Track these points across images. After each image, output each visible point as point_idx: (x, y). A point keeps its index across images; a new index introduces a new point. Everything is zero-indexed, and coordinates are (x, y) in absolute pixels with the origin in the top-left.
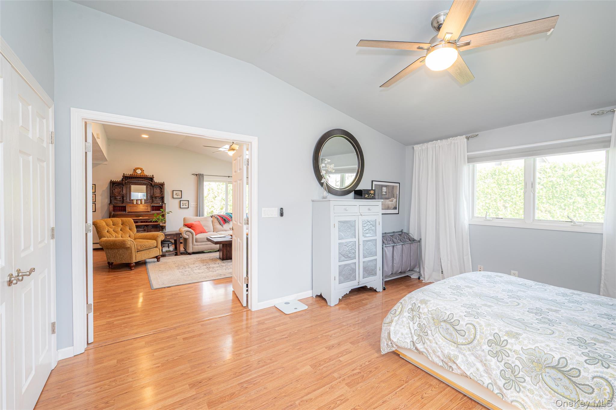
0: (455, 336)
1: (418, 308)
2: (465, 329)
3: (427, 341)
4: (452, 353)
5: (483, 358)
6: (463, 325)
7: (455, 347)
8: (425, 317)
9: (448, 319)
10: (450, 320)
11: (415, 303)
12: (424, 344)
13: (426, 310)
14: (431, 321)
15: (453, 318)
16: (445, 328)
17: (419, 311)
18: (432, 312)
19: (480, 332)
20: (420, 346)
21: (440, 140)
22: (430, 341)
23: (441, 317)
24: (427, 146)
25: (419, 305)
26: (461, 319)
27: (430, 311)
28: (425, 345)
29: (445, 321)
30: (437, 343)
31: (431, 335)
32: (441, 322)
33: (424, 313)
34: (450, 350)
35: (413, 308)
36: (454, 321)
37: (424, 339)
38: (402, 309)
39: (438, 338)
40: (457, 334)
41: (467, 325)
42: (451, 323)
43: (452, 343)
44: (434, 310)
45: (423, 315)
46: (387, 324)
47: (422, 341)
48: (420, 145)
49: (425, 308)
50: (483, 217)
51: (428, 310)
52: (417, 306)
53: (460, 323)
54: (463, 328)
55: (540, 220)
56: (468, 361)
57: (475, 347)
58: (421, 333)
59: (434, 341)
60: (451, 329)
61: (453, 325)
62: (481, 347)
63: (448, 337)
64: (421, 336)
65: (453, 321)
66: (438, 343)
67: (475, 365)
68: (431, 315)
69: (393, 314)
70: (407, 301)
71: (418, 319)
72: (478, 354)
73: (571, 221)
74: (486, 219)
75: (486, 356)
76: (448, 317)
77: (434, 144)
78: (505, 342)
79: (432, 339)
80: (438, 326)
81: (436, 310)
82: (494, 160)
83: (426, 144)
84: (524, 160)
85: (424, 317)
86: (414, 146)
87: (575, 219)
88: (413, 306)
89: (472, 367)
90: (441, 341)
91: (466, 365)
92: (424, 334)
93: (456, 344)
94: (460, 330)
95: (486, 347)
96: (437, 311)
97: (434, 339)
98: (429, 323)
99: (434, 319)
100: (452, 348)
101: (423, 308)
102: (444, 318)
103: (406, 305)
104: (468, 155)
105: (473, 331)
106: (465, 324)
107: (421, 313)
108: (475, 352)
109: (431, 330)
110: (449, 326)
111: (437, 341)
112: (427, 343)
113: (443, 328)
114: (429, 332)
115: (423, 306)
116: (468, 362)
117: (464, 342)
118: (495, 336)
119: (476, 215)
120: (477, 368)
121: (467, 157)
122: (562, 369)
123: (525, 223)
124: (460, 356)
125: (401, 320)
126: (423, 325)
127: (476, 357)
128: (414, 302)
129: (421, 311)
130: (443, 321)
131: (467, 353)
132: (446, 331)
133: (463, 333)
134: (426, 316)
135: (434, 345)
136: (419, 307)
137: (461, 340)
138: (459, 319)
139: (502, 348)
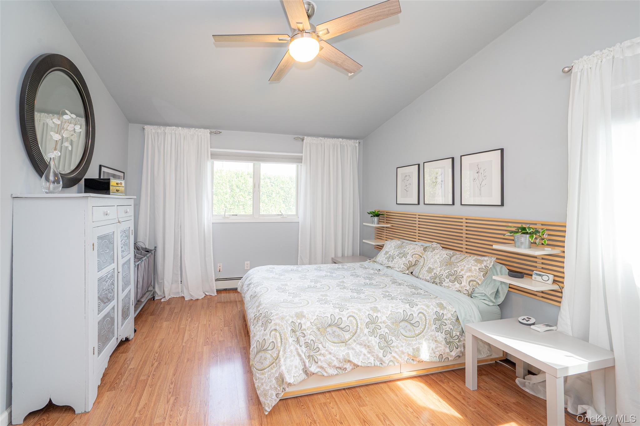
0: (342, 335)
1: (298, 326)
2: (348, 324)
3: (319, 357)
4: (344, 354)
5: (366, 342)
6: (345, 320)
7: (344, 346)
8: (311, 332)
9: (331, 322)
10: (334, 322)
11: (293, 322)
12: (317, 363)
13: (308, 324)
14: (318, 333)
15: (335, 318)
16: (331, 332)
17: (302, 328)
18: (315, 322)
19: (360, 320)
20: (313, 369)
21: (181, 127)
22: (324, 355)
23: (325, 323)
24: (164, 130)
25: (299, 321)
26: (342, 316)
27: (313, 322)
28: (319, 363)
29: (330, 325)
30: (330, 353)
31: (322, 348)
32: (326, 328)
33: (308, 328)
34: (342, 352)
35: (294, 329)
36: (338, 321)
37: (316, 357)
38: (281, 337)
39: (330, 346)
40: (343, 332)
41: (349, 319)
42: (336, 323)
43: (341, 344)
44: (316, 319)
45: (307, 331)
46: (269, 367)
47: (315, 360)
48: (154, 127)
49: (306, 322)
50: (222, 215)
51: (311, 322)
52: (297, 324)
53: (343, 320)
54: (347, 323)
55: (263, 215)
56: (357, 352)
57: (359, 336)
58: (311, 353)
59: (327, 353)
60: (338, 330)
61: (339, 325)
62: (363, 333)
63: (336, 340)
64: (312, 356)
65: (336, 322)
66: (332, 352)
67: (361, 352)
68: (315, 327)
69: (272, 350)
70: (283, 324)
71: (302, 338)
72: (362, 341)
73: (281, 214)
74: (225, 217)
75: (368, 339)
76: (331, 320)
77: (173, 130)
78: (377, 318)
79: (324, 351)
80: (325, 334)
81: (317, 319)
82: (235, 160)
83: (162, 128)
84: (252, 164)
85: (309, 332)
86: (145, 126)
87: (284, 213)
88: (293, 327)
89: (360, 355)
90: (333, 348)
91: (356, 357)
92: (314, 351)
93: (345, 342)
94: (345, 326)
95: (366, 331)
96: (319, 319)
97: (327, 350)
98: (317, 336)
99: (320, 328)
100: (343, 348)
101: (305, 323)
102: (328, 323)
103: (284, 329)
104: (211, 151)
105: (354, 321)
106: (347, 319)
107: (305, 330)
108: (360, 340)
109: (322, 343)
110: (335, 329)
111: (330, 351)
112: (320, 360)
113: (330, 334)
114: (320, 346)
115: (303, 321)
116: (357, 354)
117: (349, 336)
118: (369, 316)
119: (215, 213)
120: (363, 354)
121: (211, 152)
122: (406, 319)
123: (254, 218)
124: (350, 352)
125: (289, 351)
126: (310, 342)
127: (361, 344)
128: (291, 321)
129: (304, 327)
130: (328, 326)
131: (354, 345)
132: (332, 335)
133: (347, 328)
134: (311, 330)
135: (328, 356)
136: (299, 324)
137: (347, 336)
138: (341, 317)
139: (376, 325)
